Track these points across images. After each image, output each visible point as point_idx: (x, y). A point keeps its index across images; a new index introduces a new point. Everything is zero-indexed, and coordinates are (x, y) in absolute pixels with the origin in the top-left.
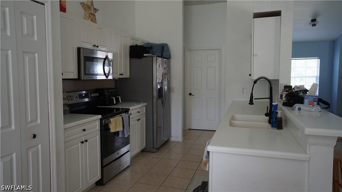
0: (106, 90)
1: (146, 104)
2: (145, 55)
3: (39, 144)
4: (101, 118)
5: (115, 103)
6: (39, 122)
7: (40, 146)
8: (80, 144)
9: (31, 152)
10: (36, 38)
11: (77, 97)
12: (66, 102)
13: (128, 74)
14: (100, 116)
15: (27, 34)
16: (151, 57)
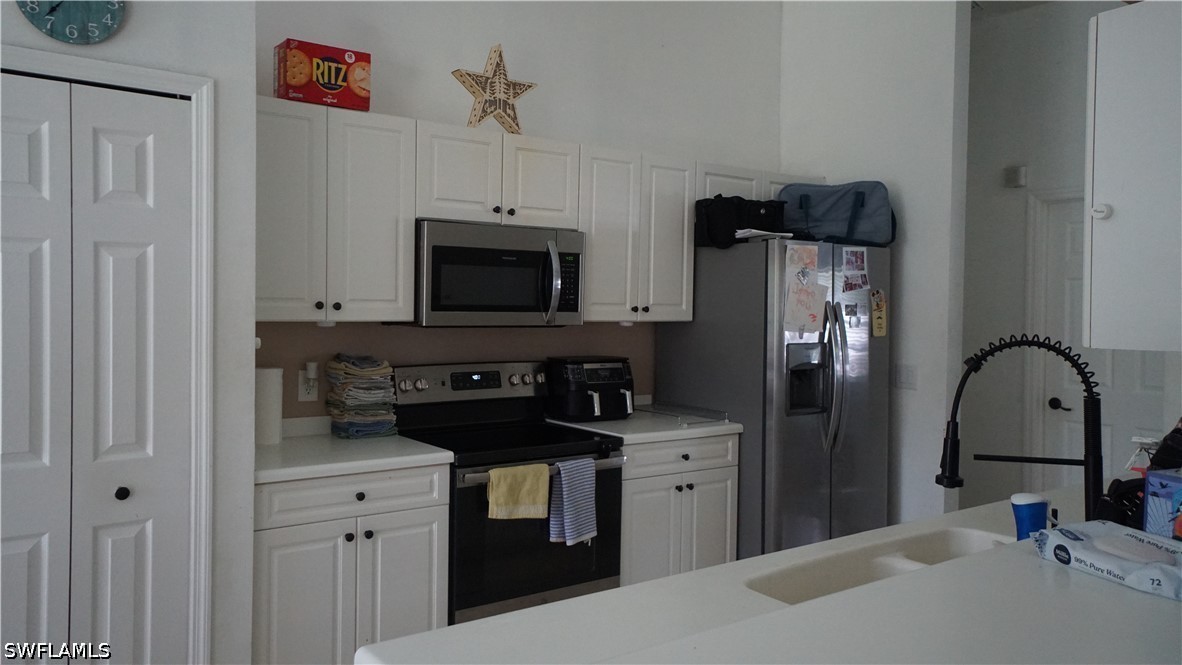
0: (573, 363)
1: (738, 427)
2: (740, 233)
3: (148, 520)
4: (452, 461)
5: (597, 412)
6: (150, 450)
7: (149, 525)
8: (341, 540)
9: (110, 541)
10: (150, 202)
11: (443, 384)
12: (384, 396)
13: (684, 307)
14: (448, 456)
15: (113, 191)
16: (764, 240)
